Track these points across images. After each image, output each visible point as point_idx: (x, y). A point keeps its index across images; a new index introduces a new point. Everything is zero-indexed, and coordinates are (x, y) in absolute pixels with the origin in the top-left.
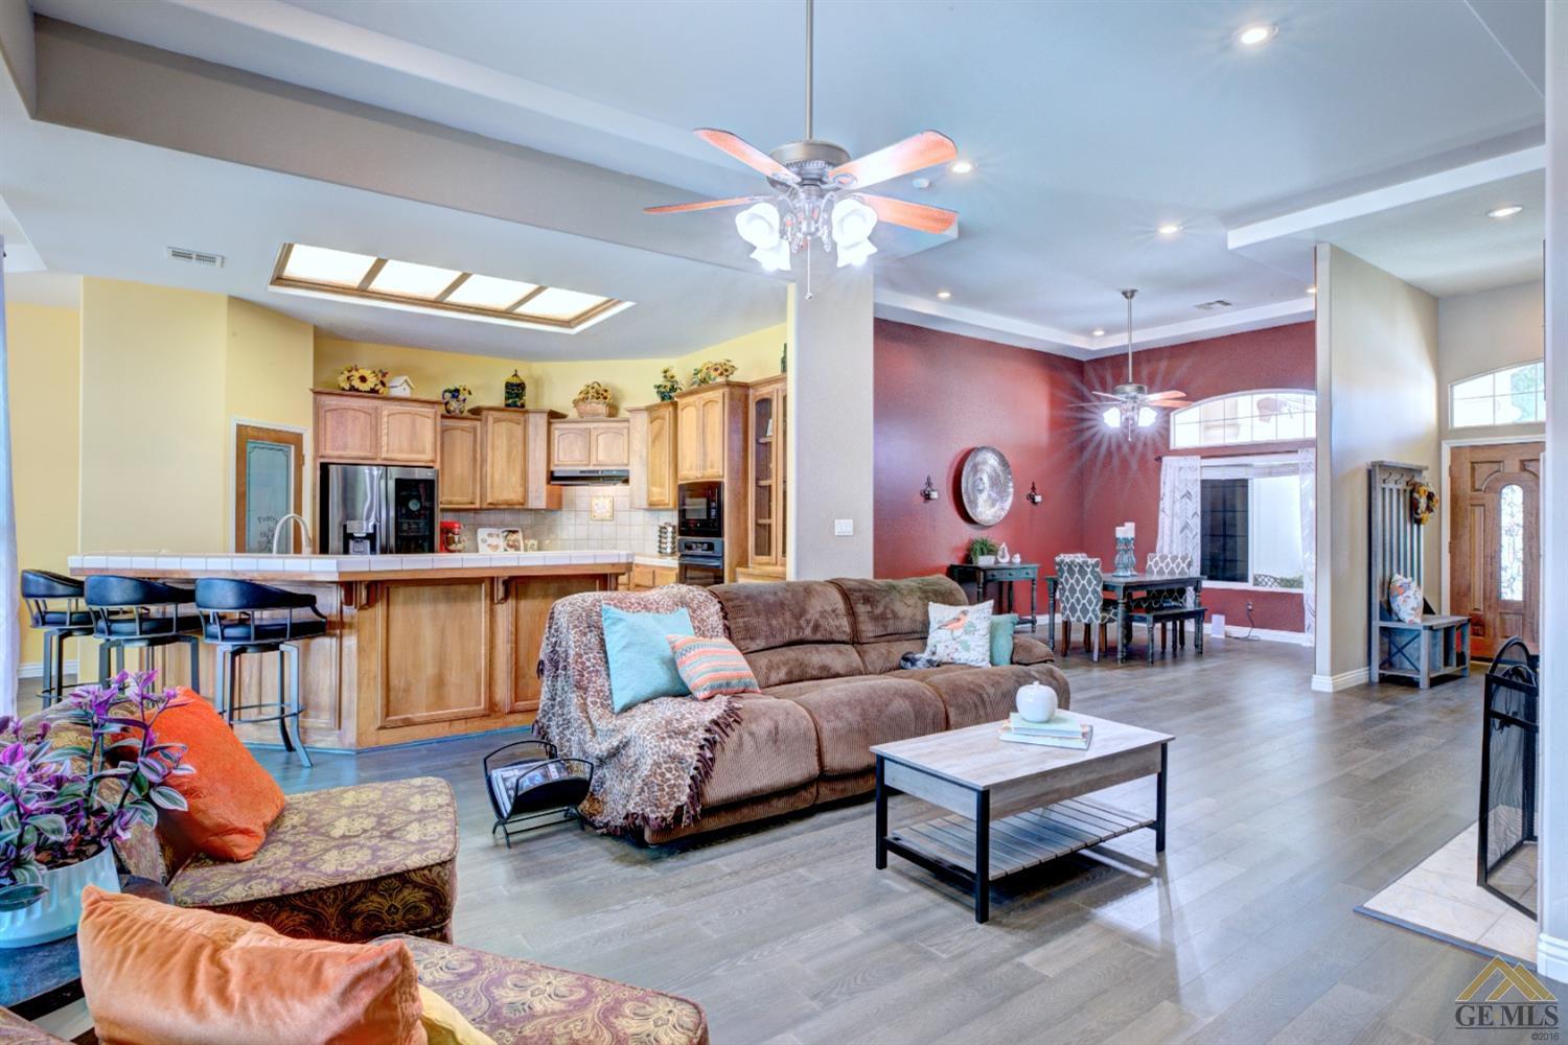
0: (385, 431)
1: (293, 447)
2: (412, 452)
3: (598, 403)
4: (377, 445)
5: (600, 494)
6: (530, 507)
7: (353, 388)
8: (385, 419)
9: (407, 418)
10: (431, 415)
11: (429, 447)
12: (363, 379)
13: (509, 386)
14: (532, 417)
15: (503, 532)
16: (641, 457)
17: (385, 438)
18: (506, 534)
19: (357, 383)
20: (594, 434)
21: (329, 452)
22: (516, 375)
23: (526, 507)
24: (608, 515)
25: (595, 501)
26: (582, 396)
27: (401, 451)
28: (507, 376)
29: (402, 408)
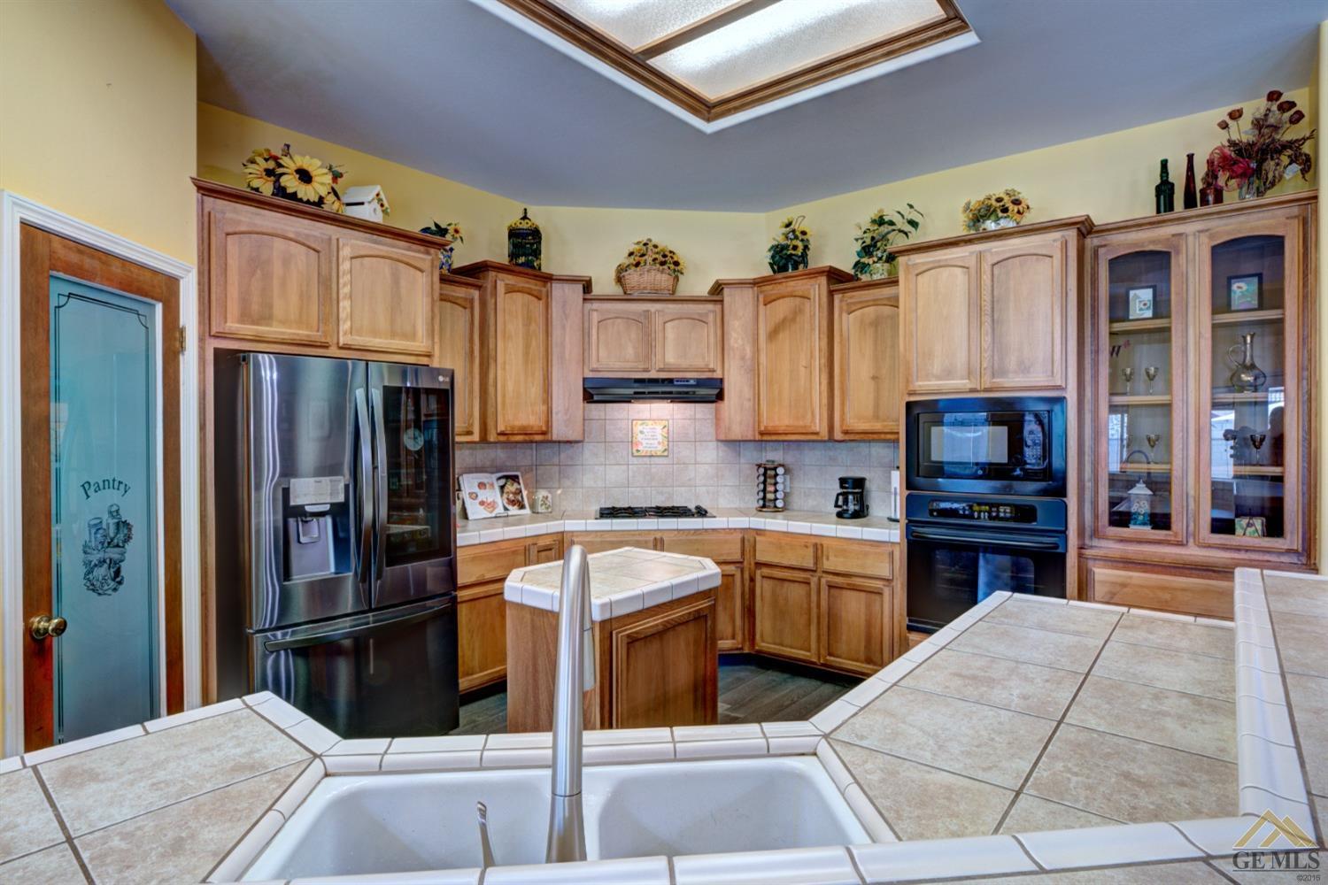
0: (345, 290)
1: (159, 307)
2: (393, 335)
3: (662, 272)
4: (329, 314)
5: (646, 415)
6: (555, 438)
7: (280, 191)
8: (345, 266)
9: (385, 267)
10: (426, 265)
11: (421, 329)
12: (305, 176)
13: (514, 233)
14: (557, 290)
15: (499, 478)
16: (743, 358)
17: (345, 305)
18: (502, 482)
19: (291, 183)
20: (659, 321)
21: (233, 325)
22: (525, 218)
23: (548, 437)
24: (661, 448)
25: (638, 428)
26: (632, 260)
27: (375, 333)
28: (514, 219)
29: (376, 246)
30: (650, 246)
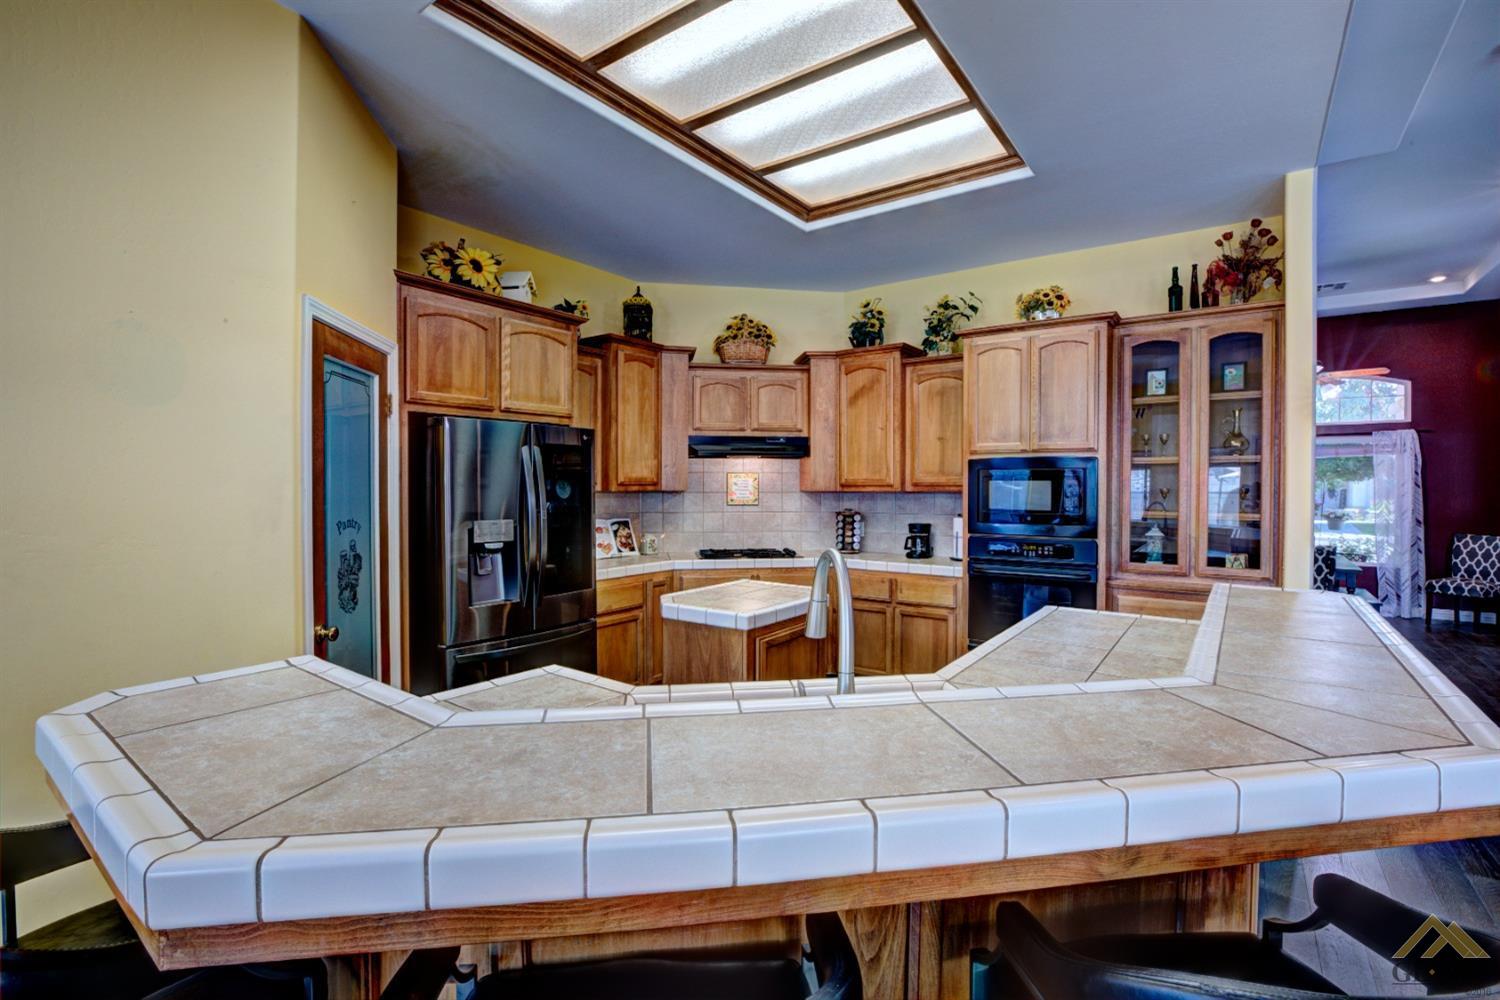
0: (506, 362)
1: (376, 379)
2: (542, 399)
3: (757, 344)
4: (494, 385)
5: (739, 468)
6: (663, 488)
7: (457, 278)
8: (506, 341)
9: (536, 341)
10: (568, 340)
11: (564, 394)
12: (477, 266)
13: (629, 309)
14: (666, 358)
15: (613, 524)
16: (826, 420)
17: (506, 374)
18: (615, 527)
19: (466, 272)
20: (755, 386)
21: (423, 393)
22: (638, 294)
23: (658, 488)
24: (752, 497)
25: (732, 480)
26: (729, 333)
27: (528, 398)
28: (628, 296)
29: (529, 324)
30: (746, 321)
